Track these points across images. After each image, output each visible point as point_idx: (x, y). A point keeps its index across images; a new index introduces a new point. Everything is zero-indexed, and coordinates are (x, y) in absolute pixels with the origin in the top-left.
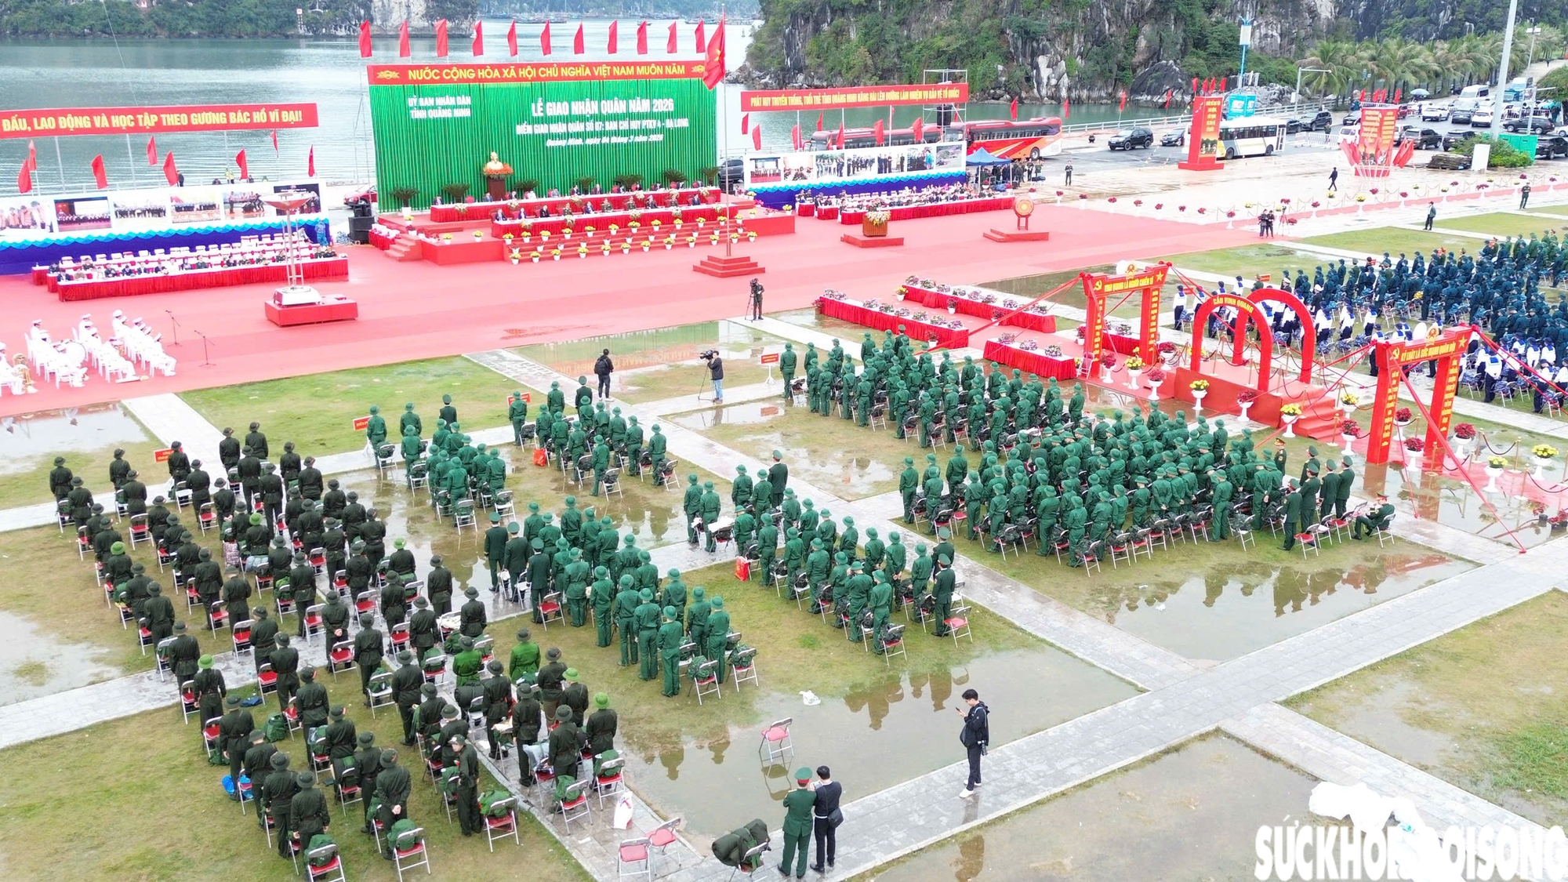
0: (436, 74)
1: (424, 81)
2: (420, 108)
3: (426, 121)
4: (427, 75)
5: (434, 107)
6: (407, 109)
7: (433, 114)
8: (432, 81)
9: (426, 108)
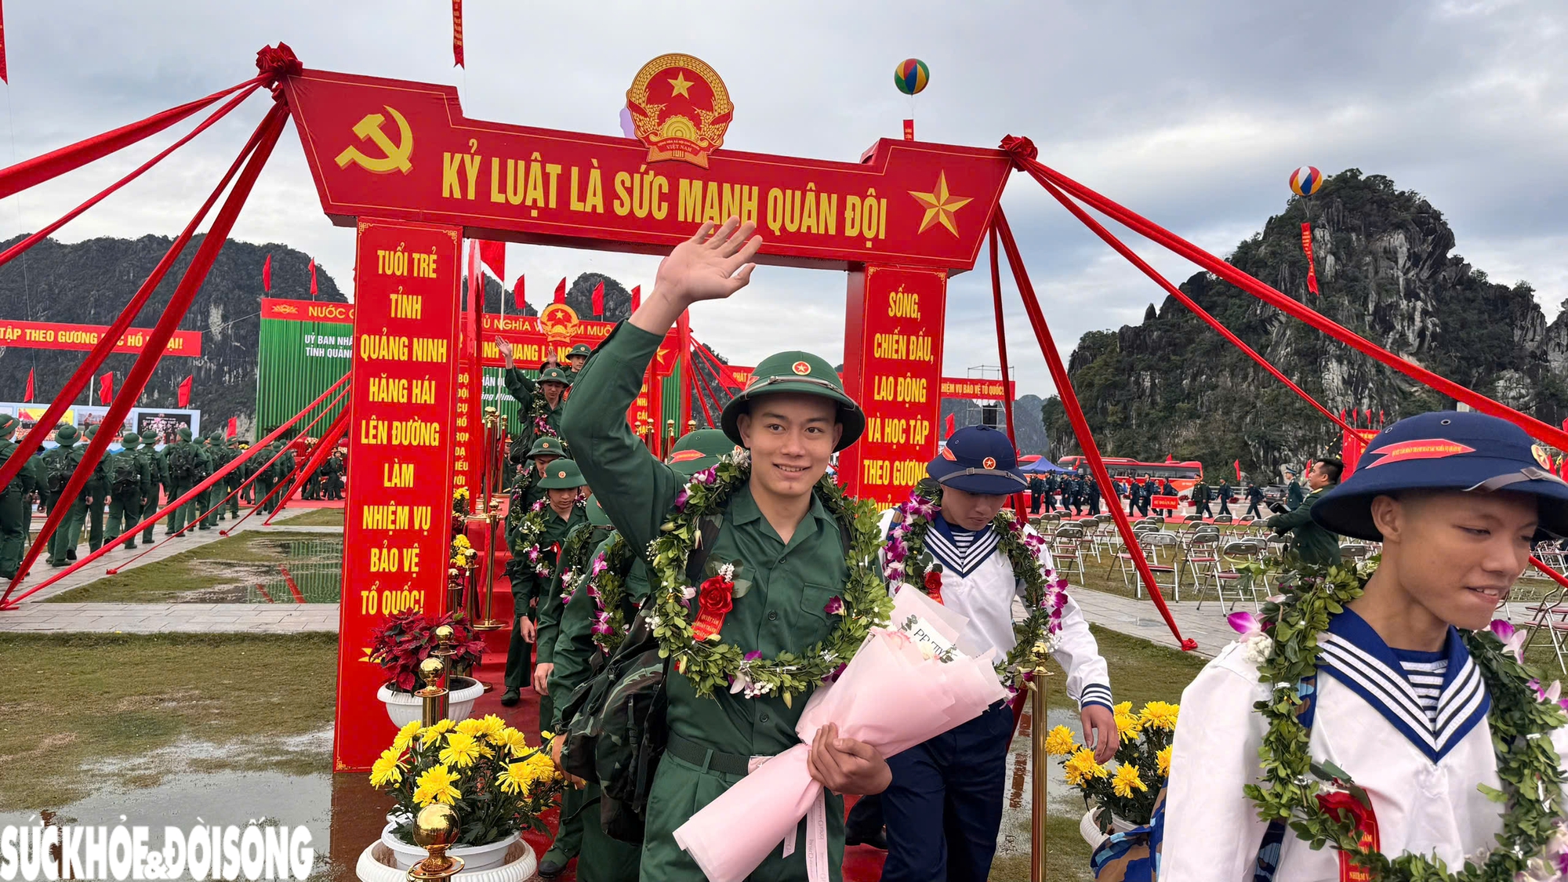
0: (341, 313)
1: (326, 319)
2: (318, 346)
3: (323, 359)
4: (331, 312)
5: (336, 346)
6: (303, 346)
7: (331, 353)
8: (335, 319)
9: (325, 347)
